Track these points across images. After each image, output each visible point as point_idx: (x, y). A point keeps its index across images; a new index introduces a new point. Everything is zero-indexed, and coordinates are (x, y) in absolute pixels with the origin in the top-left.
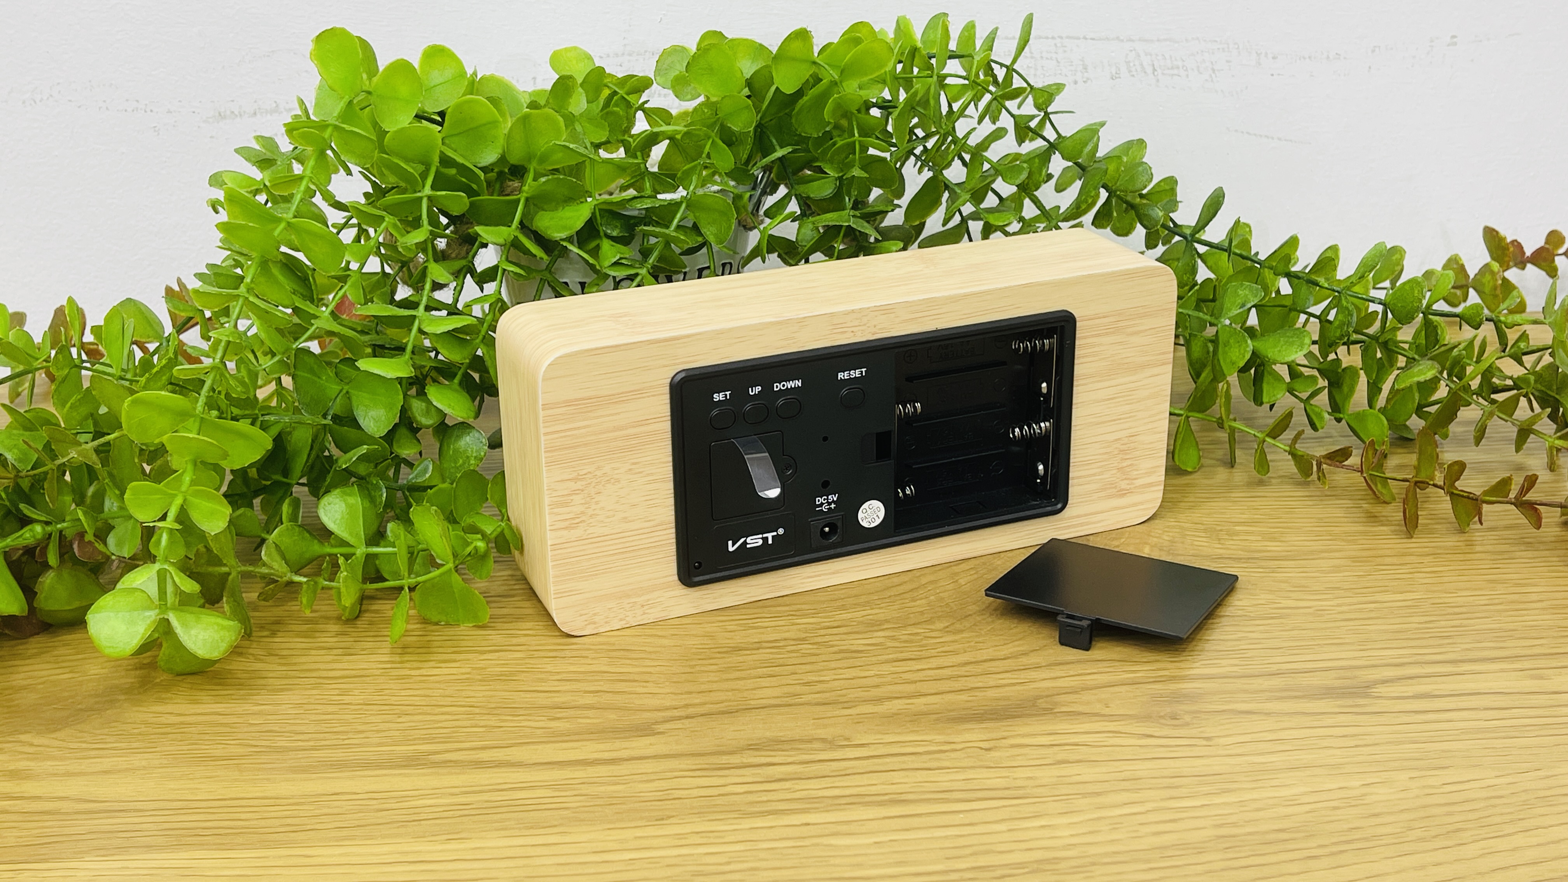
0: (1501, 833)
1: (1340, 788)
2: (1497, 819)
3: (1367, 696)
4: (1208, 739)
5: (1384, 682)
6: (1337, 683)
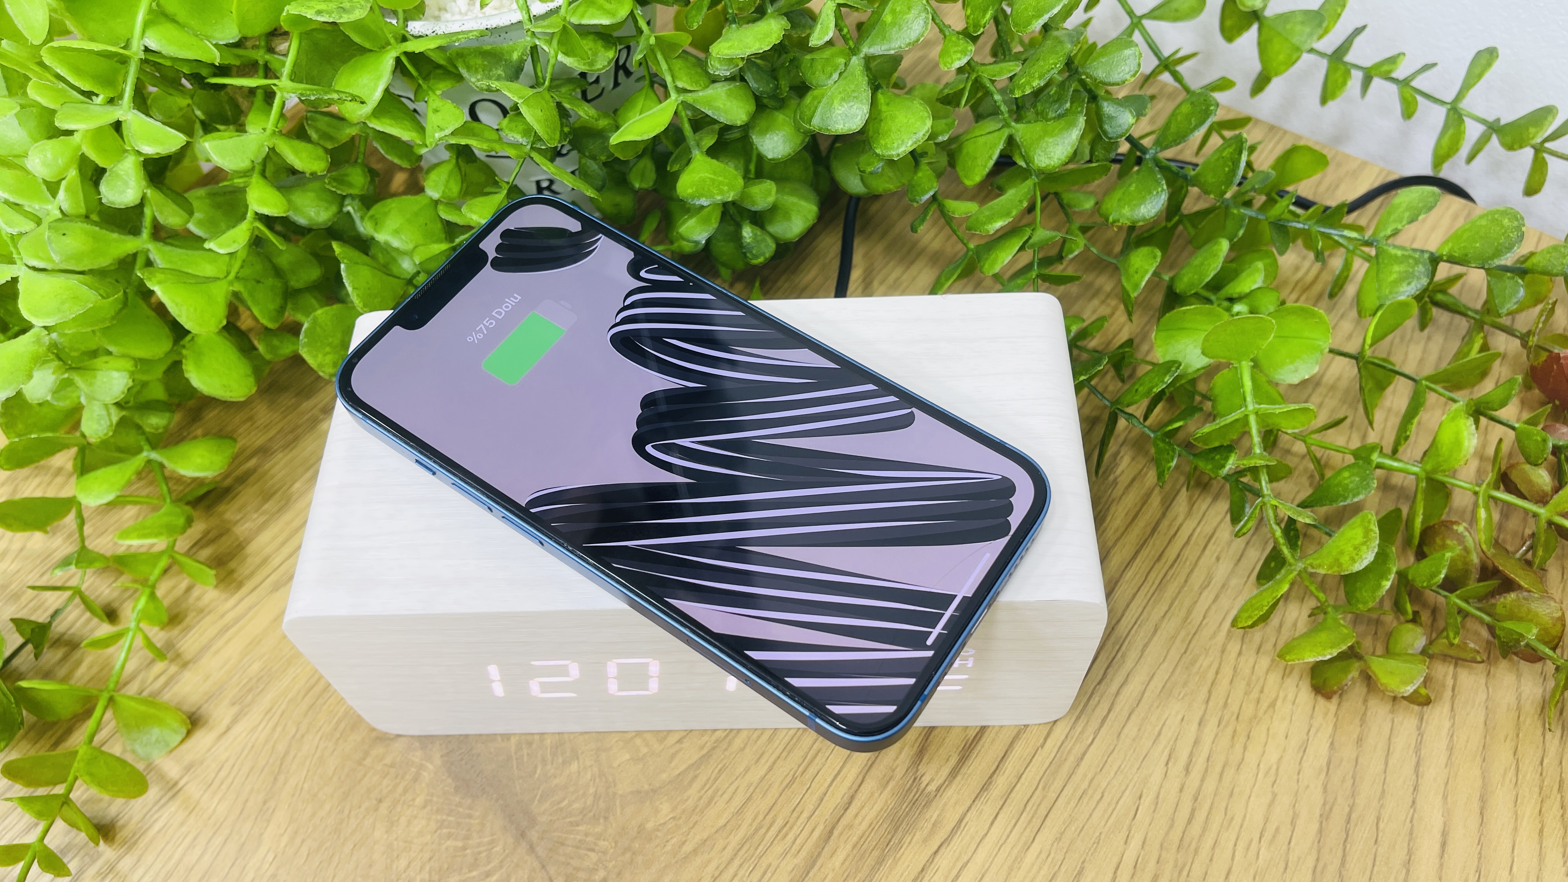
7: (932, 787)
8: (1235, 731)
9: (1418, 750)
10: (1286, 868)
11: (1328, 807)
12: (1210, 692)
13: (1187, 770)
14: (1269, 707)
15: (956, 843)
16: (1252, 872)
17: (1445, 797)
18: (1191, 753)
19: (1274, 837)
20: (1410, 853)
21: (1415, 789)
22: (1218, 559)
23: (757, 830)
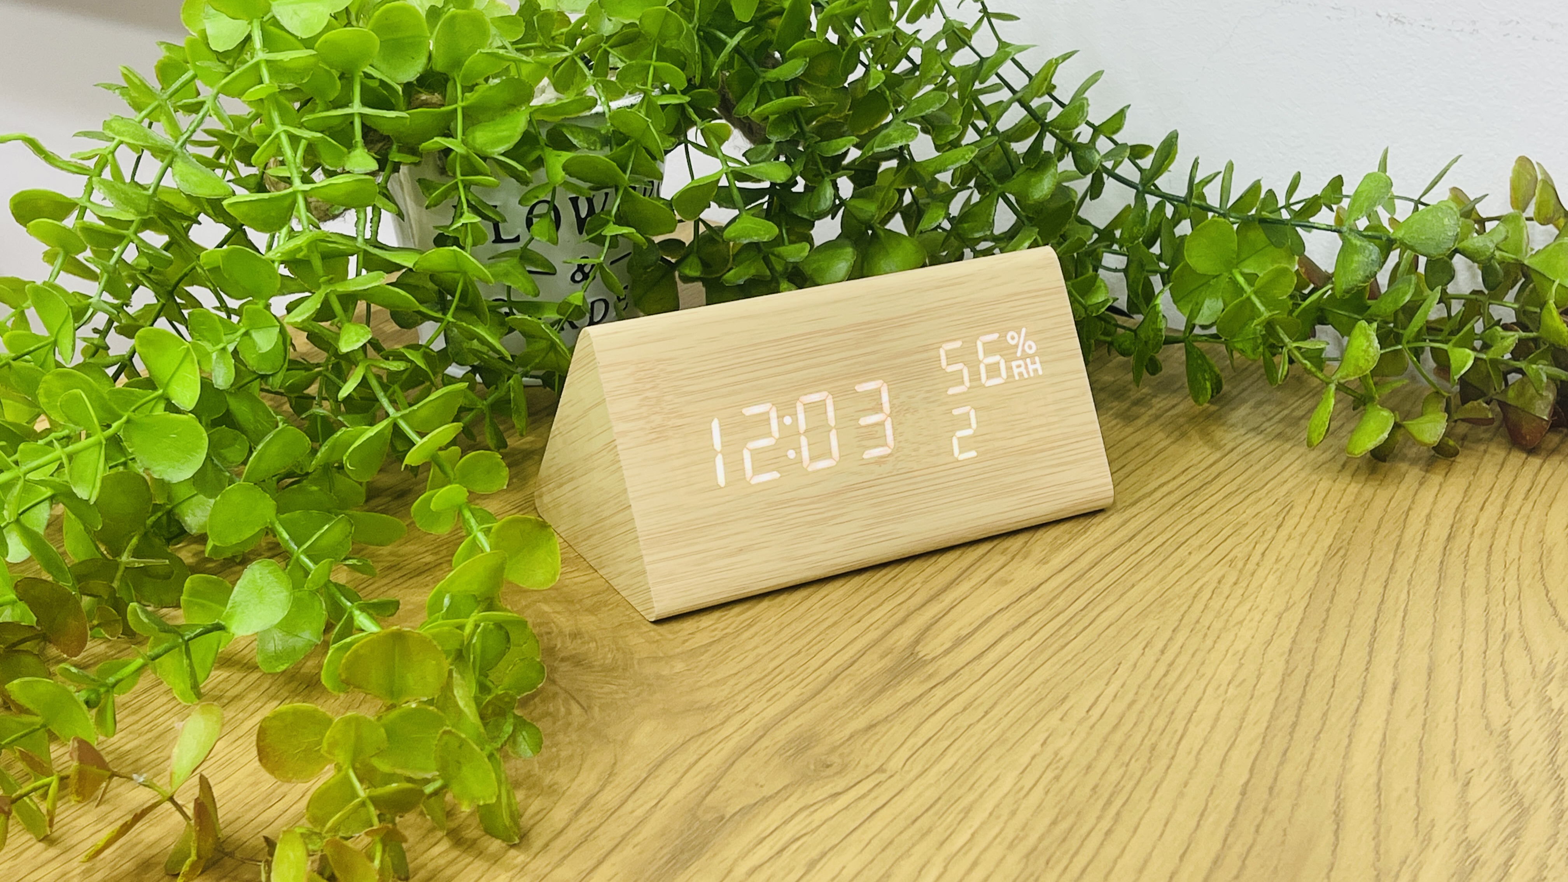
0: (1179, 733)
1: (1033, 758)
2: (1160, 723)
3: (925, 663)
4: (881, 770)
5: (917, 642)
6: (887, 662)
7: (929, 657)
8: (1206, 635)
9: (1371, 645)
10: (1252, 698)
11: (1289, 671)
12: (1183, 616)
13: (1162, 652)
14: (1237, 623)
15: (951, 684)
16: (1221, 699)
17: (1396, 667)
18: (1166, 646)
19: (1241, 684)
20: (1363, 693)
21: (1369, 662)
22: (1190, 553)
23: (766, 676)
